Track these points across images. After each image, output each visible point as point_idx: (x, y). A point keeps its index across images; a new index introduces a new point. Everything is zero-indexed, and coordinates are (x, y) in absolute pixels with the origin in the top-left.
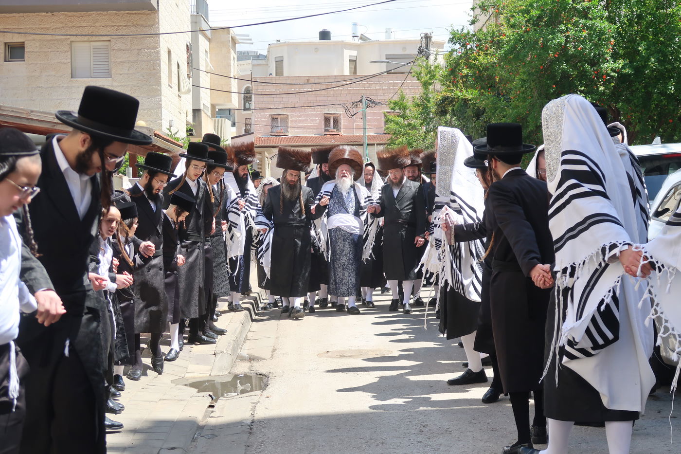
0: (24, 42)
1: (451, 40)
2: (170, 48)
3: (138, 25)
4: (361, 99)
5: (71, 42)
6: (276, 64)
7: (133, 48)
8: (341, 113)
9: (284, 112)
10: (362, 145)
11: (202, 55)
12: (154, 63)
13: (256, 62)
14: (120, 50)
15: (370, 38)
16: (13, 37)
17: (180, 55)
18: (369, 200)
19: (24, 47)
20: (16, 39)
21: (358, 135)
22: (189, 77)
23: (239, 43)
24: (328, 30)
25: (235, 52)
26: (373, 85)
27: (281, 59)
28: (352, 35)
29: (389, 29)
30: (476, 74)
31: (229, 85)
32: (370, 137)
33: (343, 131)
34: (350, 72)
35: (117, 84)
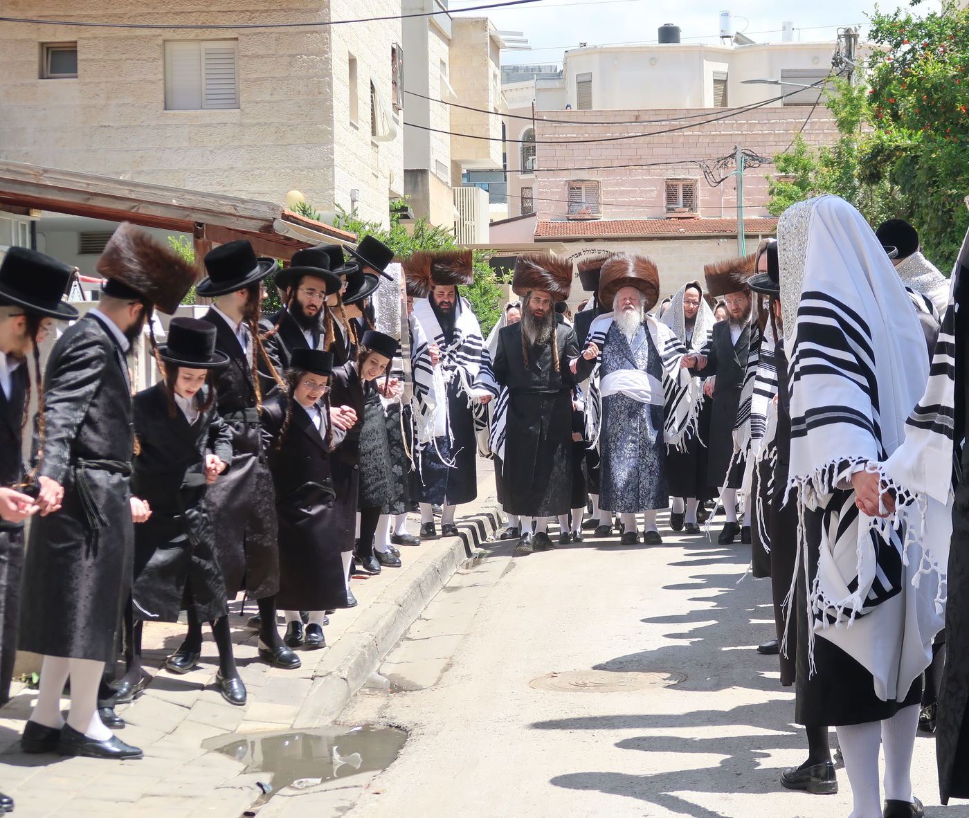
0: (76, 42)
1: (874, 35)
2: (355, 54)
3: (291, 10)
4: (733, 152)
5: (165, 41)
6: (579, 88)
7: (281, 52)
8: (698, 177)
9: (592, 176)
10: (735, 237)
11: (434, 70)
12: (319, 82)
13: (543, 84)
14: (258, 56)
15: (755, 41)
16: (55, 32)
17: (378, 68)
18: (675, 345)
19: (76, 51)
20: (61, 36)
21: (728, 218)
22: (396, 108)
23: (505, 47)
24: (675, 25)
25: (497, 65)
26: (759, 127)
27: (587, 78)
28: (719, 33)
29: (790, 23)
30: (923, 101)
31: (486, 124)
32: (749, 223)
33: (702, 212)
34: (715, 102)
35: (250, 121)
